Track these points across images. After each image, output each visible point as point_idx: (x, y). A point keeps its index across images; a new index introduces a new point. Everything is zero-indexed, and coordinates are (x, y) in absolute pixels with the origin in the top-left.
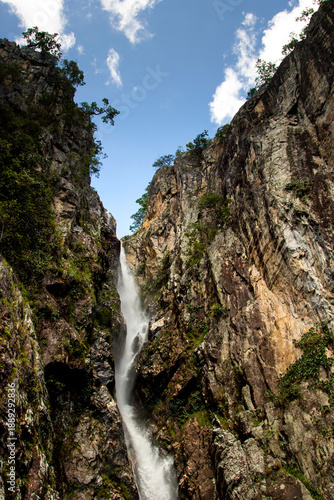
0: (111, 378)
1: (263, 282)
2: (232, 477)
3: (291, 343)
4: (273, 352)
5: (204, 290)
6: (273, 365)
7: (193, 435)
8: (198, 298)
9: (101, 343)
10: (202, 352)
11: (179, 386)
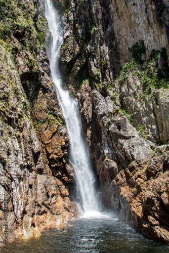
0: (48, 70)
1: (116, 14)
2: (101, 113)
3: (127, 49)
4: (119, 54)
5: (88, 15)
6: (119, 60)
7: (85, 91)
8: (85, 20)
9: (42, 53)
10: (88, 51)
11: (79, 68)
